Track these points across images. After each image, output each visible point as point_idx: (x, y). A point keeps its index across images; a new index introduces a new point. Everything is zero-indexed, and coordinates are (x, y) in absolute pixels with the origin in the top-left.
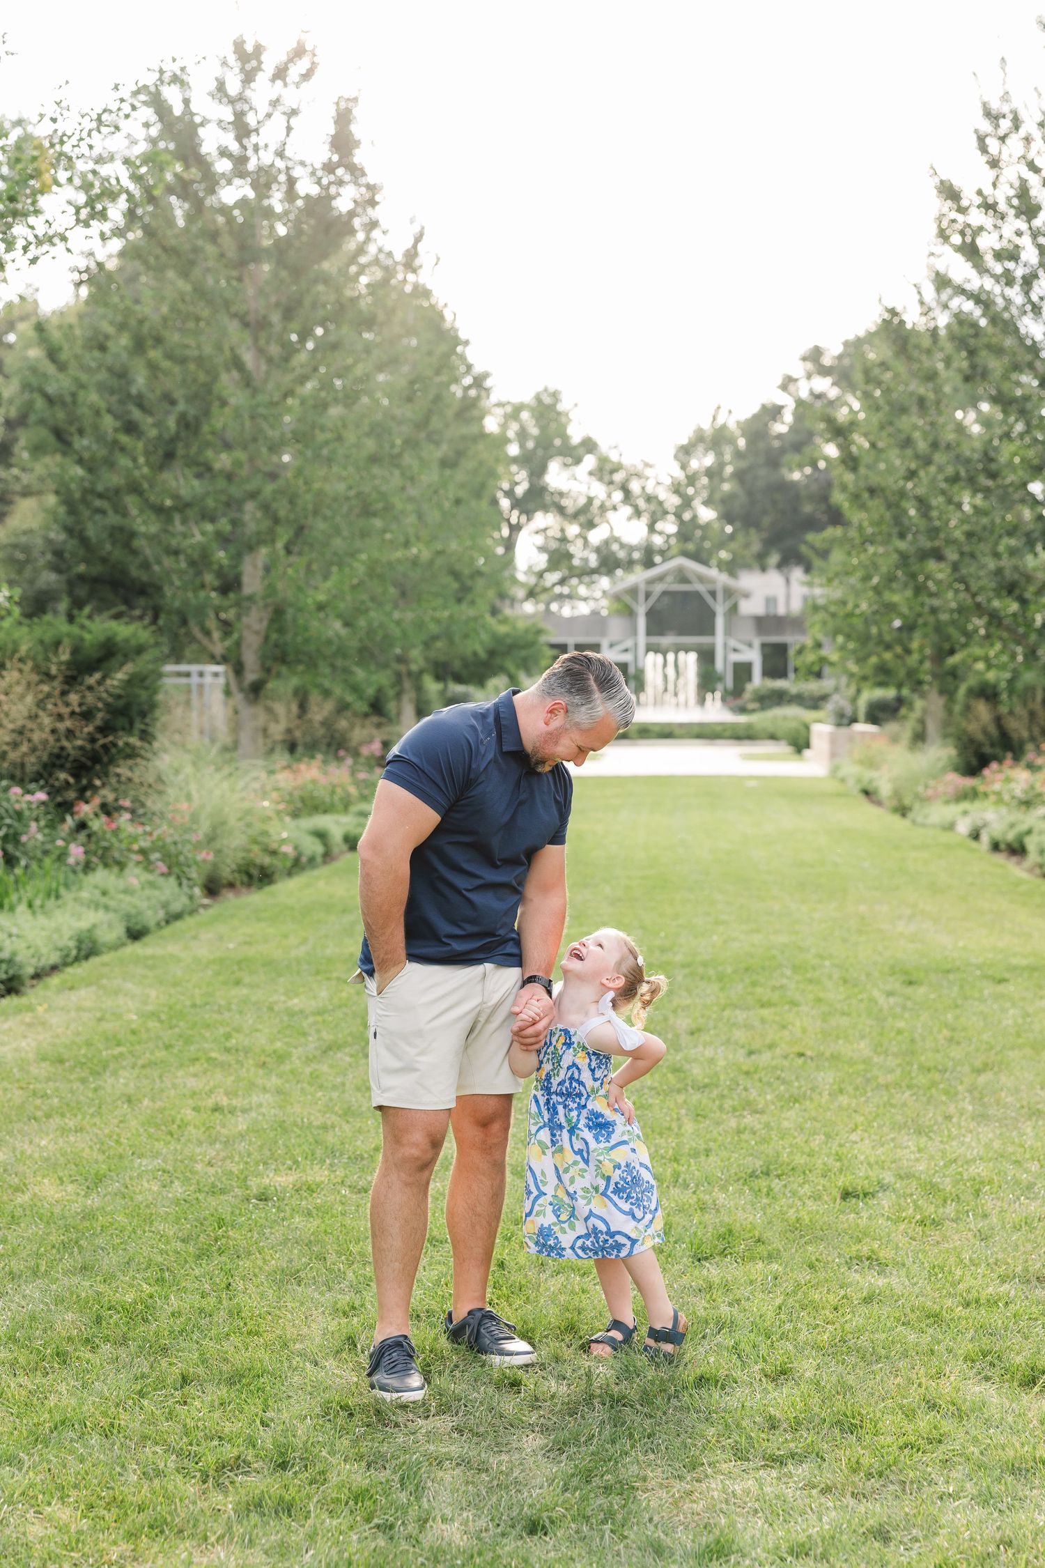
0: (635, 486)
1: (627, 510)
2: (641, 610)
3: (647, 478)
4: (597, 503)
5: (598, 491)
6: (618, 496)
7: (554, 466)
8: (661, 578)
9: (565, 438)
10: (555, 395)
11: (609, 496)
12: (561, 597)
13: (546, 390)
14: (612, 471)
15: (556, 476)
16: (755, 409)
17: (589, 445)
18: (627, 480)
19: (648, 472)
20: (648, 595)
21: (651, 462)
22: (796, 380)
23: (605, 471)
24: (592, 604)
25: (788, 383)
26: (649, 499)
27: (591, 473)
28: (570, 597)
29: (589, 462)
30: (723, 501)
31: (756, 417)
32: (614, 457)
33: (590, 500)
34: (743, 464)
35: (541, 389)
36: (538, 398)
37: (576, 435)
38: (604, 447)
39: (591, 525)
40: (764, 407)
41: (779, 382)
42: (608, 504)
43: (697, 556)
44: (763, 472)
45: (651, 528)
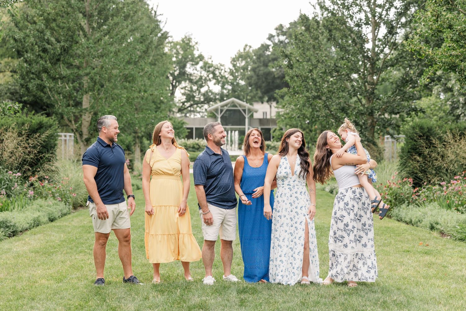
0: (217, 72)
1: (214, 81)
2: (219, 116)
3: (222, 70)
4: (203, 78)
5: (204, 74)
6: (211, 76)
7: (188, 65)
8: (226, 105)
9: (193, 55)
10: (189, 40)
11: (208, 76)
12: (190, 111)
13: (186, 37)
14: (209, 67)
15: (189, 69)
16: (259, 46)
17: (201, 57)
18: (214, 70)
19: (222, 68)
20: (221, 111)
21: (223, 64)
22: (274, 36)
23: (207, 67)
24: (201, 114)
25: (271, 37)
26: (222, 77)
27: (201, 68)
28: (193, 111)
29: (201, 64)
30: (248, 78)
31: (259, 49)
32: (210, 62)
33: (201, 77)
34: (255, 66)
35: (184, 37)
36: (183, 41)
37: (196, 53)
38: (206, 59)
39: (201, 86)
40: (262, 45)
41: (268, 37)
42: (208, 78)
43: (238, 98)
44: (262, 68)
45: (223, 87)
